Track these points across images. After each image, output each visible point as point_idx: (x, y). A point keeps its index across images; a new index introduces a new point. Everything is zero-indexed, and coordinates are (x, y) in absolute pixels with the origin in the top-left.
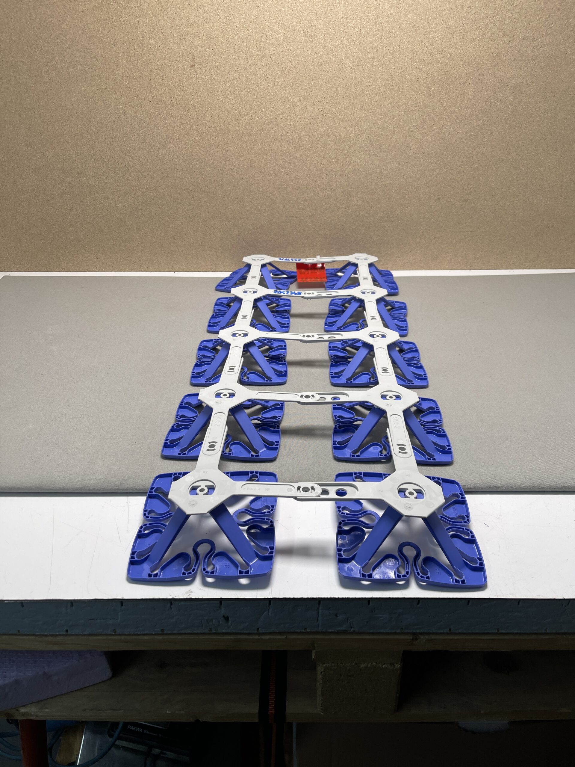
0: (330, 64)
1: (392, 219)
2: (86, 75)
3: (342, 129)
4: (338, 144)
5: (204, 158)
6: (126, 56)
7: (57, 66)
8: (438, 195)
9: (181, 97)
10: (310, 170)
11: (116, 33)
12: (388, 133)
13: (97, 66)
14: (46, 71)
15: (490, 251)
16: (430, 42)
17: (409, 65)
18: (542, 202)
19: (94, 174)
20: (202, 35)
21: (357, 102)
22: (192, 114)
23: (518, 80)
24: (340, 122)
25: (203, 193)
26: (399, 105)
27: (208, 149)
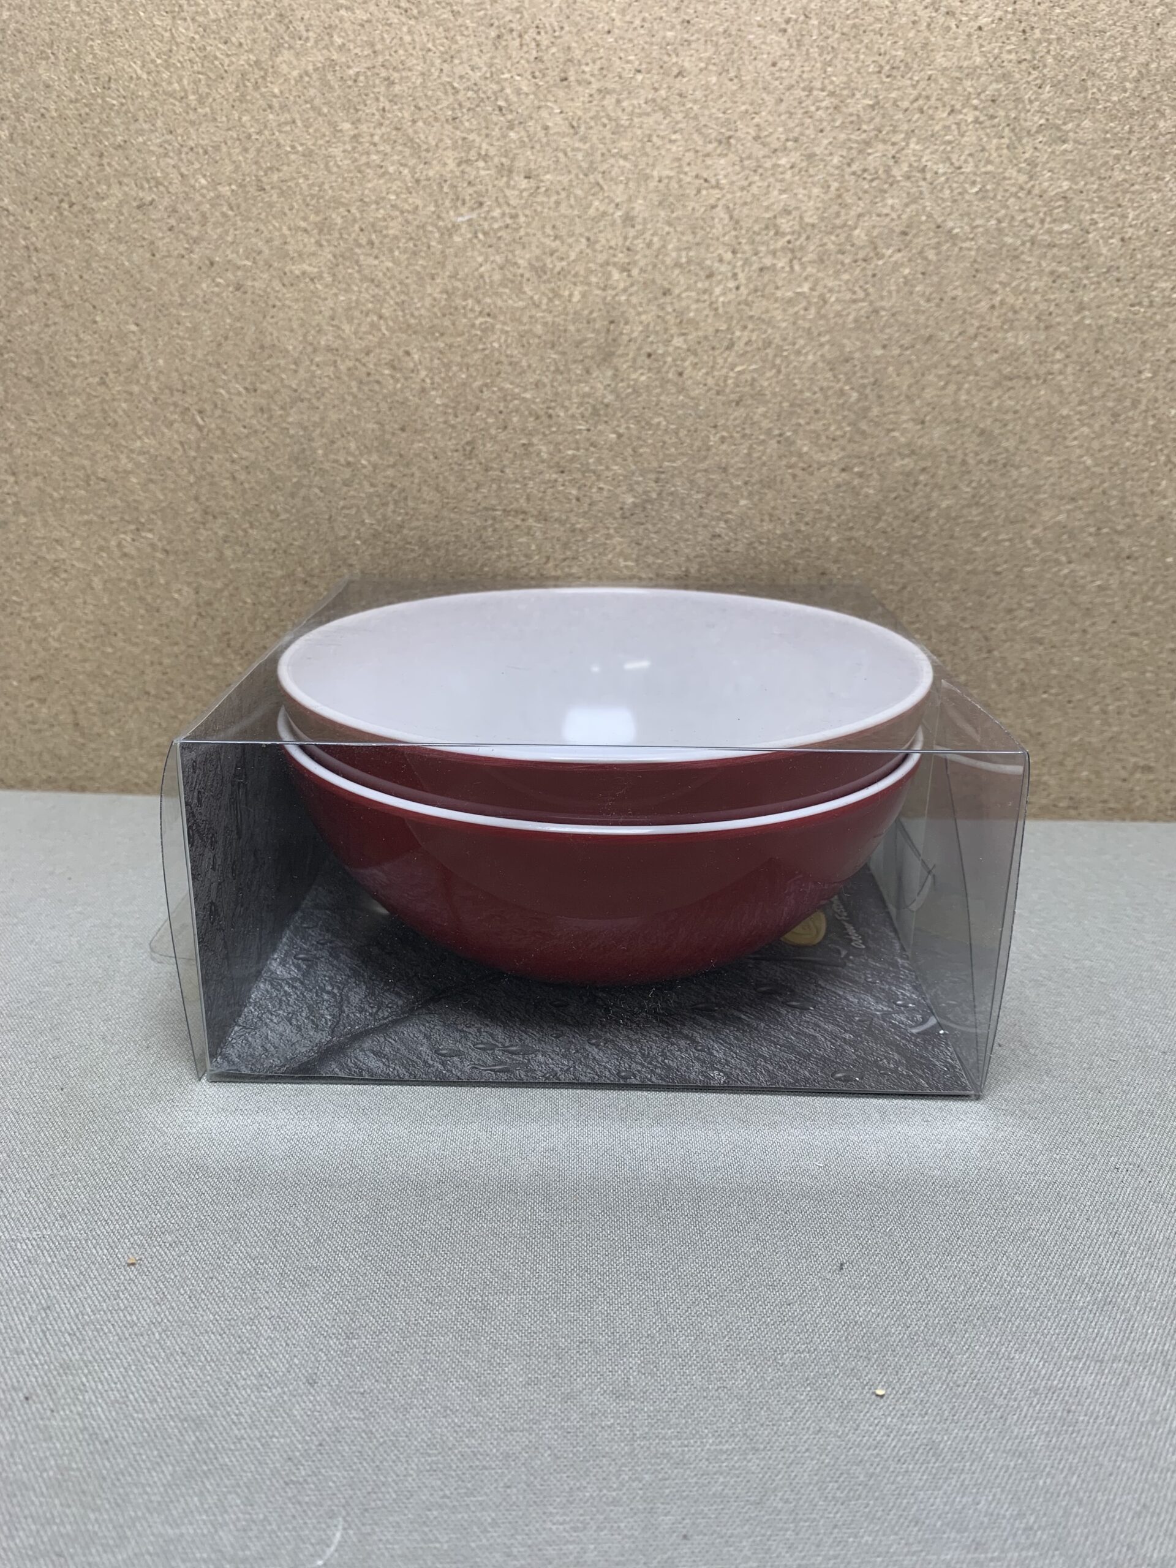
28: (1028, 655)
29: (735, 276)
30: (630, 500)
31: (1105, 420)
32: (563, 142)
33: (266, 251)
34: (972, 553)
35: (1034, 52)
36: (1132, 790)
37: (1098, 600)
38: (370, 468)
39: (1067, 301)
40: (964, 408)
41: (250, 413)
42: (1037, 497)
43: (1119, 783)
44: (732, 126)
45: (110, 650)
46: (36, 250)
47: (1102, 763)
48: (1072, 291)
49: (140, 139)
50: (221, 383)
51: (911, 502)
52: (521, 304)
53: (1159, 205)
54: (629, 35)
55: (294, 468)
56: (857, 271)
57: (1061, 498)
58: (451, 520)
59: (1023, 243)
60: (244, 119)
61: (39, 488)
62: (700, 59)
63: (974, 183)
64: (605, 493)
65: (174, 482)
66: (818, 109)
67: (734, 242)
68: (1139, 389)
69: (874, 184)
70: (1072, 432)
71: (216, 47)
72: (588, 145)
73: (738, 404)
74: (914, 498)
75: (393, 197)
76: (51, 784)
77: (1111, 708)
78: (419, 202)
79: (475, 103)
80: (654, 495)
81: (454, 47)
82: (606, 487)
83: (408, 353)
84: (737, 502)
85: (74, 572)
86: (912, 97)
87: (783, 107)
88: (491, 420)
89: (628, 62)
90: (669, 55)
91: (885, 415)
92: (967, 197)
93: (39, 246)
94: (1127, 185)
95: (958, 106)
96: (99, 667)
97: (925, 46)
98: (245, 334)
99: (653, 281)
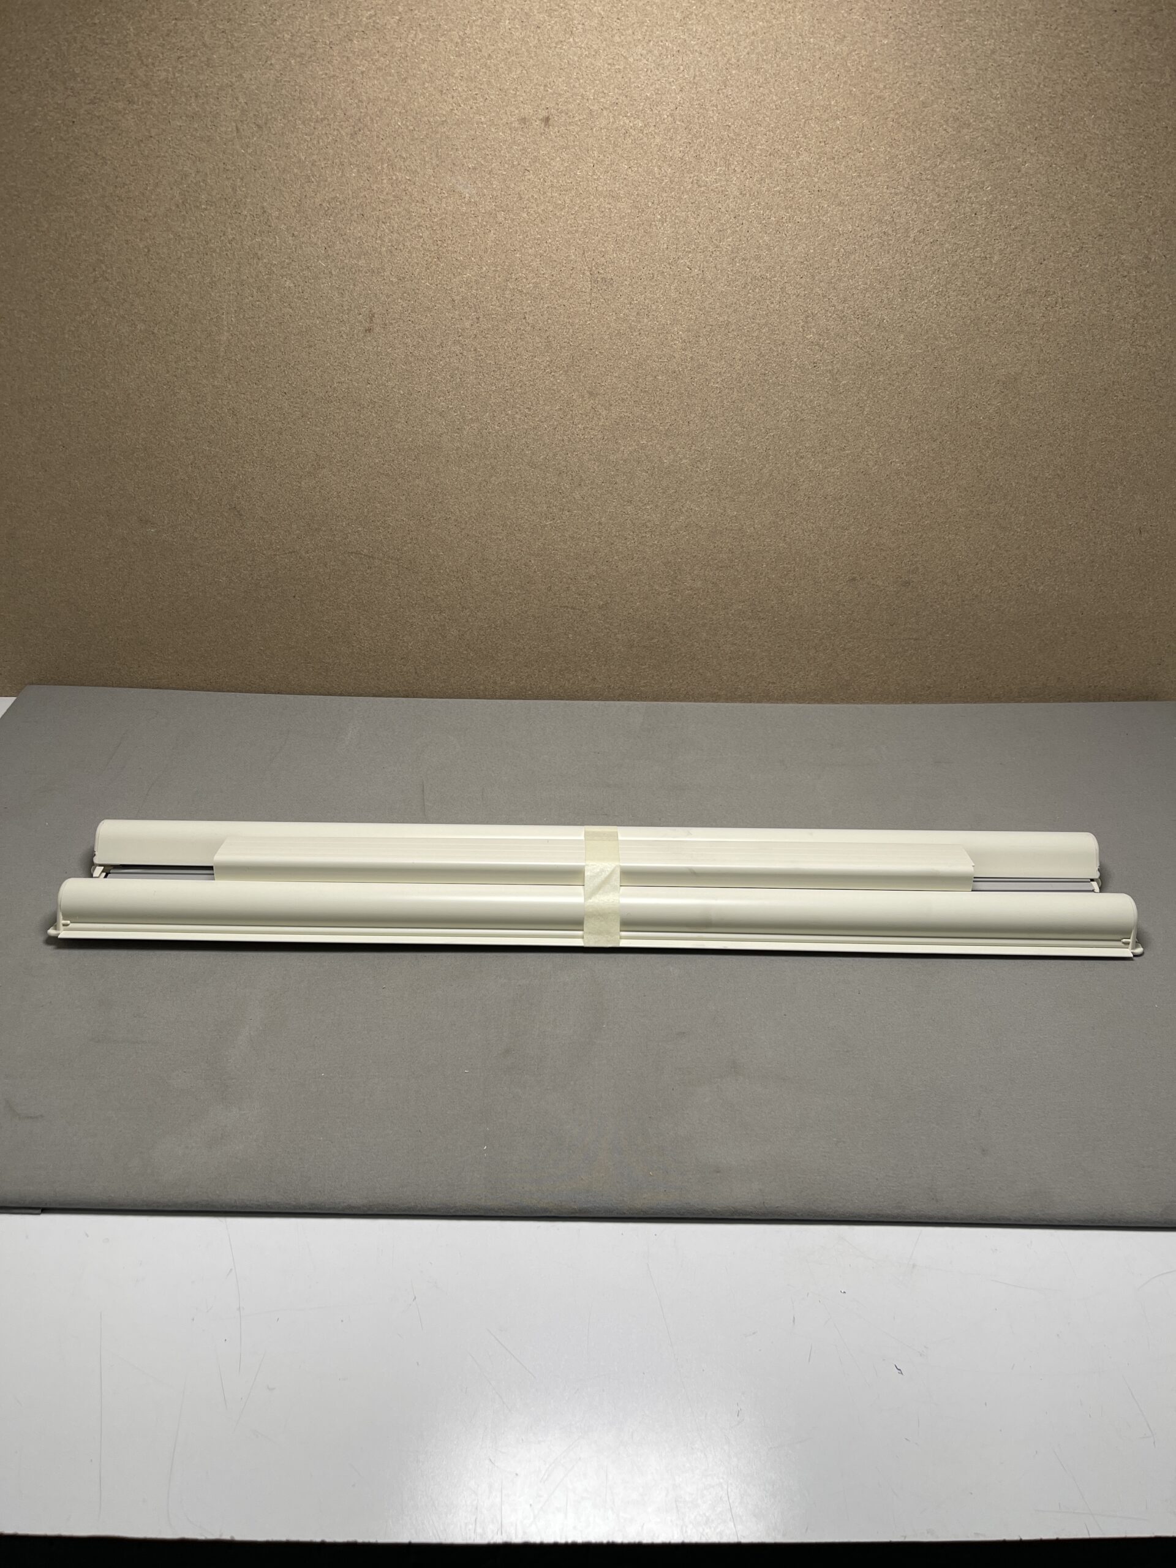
0: (642, 332)
1: (760, 614)
2: (155, 342)
3: (665, 449)
4: (656, 477)
5: (392, 497)
6: (236, 309)
7: (96, 322)
8: (853, 573)
9: (345, 386)
10: (600, 523)
11: (214, 264)
12: (755, 460)
13: (176, 325)
14: (73, 332)
15: (952, 674)
16: (841, 296)
17: (799, 338)
18: (1055, 590)
19: (173, 522)
20: (389, 273)
21: (696, 402)
22: (369, 417)
23: (1012, 369)
24: (660, 438)
25: (390, 561)
26: (778, 409)
27: (399, 480)
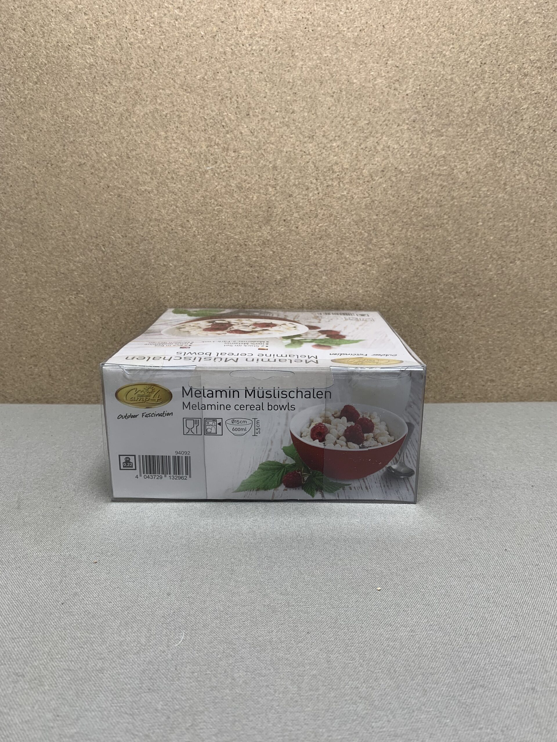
28: (441, 336)
29: (317, 189)
30: (279, 277)
31: (465, 241)
32: (248, 138)
33: (131, 182)
34: (416, 295)
35: (428, 103)
36: (487, 390)
37: (467, 313)
38: (173, 267)
39: (447, 196)
40: (410, 238)
41: (124, 246)
42: (440, 273)
43: (481, 387)
44: (314, 132)
45: (65, 344)
46: (37, 182)
47: (474, 379)
48: (449, 192)
49: (80, 139)
50: (112, 234)
51: (391, 276)
52: (233, 201)
53: (480, 160)
54: (272, 99)
55: (142, 267)
56: (365, 186)
57: (450, 273)
58: (207, 287)
59: (429, 174)
60: (122, 131)
61: (36, 277)
62: (301, 107)
63: (409, 152)
64: (269, 275)
65: (92, 274)
66: (347, 125)
67: (317, 176)
68: (477, 229)
69: (370, 152)
70: (452, 246)
71: (110, 104)
72: (258, 139)
73: (320, 239)
74: (391, 274)
75: (181, 160)
76: (39, 401)
77: (475, 356)
78: (191, 162)
79: (214, 123)
80: (288, 275)
81: (205, 103)
82: (269, 273)
83: (188, 221)
84: (322, 277)
85: (50, 312)
86: (383, 120)
87: (333, 124)
88: (222, 247)
89: (273, 108)
90: (289, 105)
91: (378, 242)
92: (406, 157)
93: (38, 181)
94: (467, 152)
95: (401, 123)
96: (60, 351)
97: (387, 101)
98: (122, 214)
99: (285, 192)
